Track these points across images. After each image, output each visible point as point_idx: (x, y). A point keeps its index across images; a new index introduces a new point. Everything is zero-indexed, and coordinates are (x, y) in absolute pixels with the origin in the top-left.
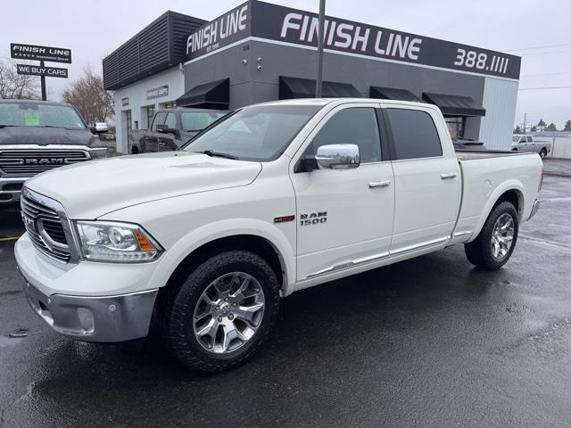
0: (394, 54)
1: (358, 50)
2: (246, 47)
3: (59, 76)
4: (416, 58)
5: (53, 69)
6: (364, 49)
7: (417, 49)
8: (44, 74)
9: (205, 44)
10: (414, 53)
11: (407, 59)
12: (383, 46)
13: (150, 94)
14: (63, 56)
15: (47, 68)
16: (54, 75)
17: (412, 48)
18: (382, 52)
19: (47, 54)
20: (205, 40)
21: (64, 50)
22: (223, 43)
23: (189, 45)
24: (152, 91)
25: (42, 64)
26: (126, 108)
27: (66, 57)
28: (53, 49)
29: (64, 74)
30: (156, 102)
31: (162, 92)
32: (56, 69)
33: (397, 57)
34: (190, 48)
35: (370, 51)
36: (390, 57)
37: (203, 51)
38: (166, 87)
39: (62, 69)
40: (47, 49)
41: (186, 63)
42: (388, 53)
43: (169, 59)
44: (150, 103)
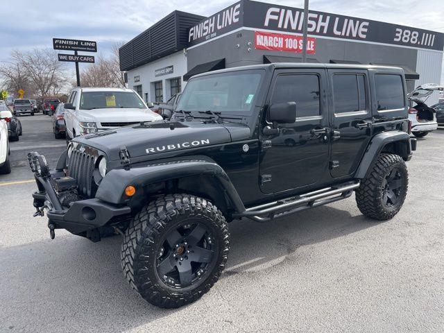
0: (348, 35)
1: (321, 33)
2: (239, 35)
3: (89, 62)
4: (364, 36)
5: (84, 56)
6: (325, 32)
7: (366, 30)
8: (78, 60)
9: (204, 34)
10: (363, 33)
11: (358, 38)
12: (340, 29)
13: (159, 72)
14: (91, 47)
15: (80, 56)
16: (85, 61)
17: (362, 29)
18: (339, 33)
19: (79, 45)
20: (204, 31)
21: (92, 42)
22: (219, 32)
23: (191, 35)
24: (158, 70)
25: (76, 53)
26: (138, 84)
27: (93, 47)
28: (84, 42)
29: (92, 60)
30: (163, 78)
31: (168, 70)
32: (86, 57)
33: (351, 37)
34: (192, 37)
35: (330, 33)
36: (345, 37)
37: (203, 39)
38: (172, 66)
39: (90, 57)
40: (79, 42)
41: (188, 49)
42: (343, 34)
43: (176, 46)
44: (158, 79)
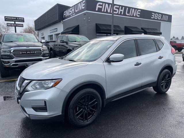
0: (132, 15)
1: (121, 14)
2: (85, 14)
3: (21, 26)
4: (139, 16)
5: (18, 24)
8: (16, 26)
11: (136, 17)
12: (128, 13)
13: (52, 31)
14: (22, 20)
15: (17, 24)
16: (19, 26)
17: (138, 13)
18: (128, 15)
20: (70, 13)
21: (22, 18)
22: (76, 13)
23: (64, 14)
24: (51, 30)
26: (43, 36)
28: (18, 18)
29: (22, 26)
30: (53, 34)
31: (55, 30)
32: (20, 24)
34: (65, 15)
35: (124, 14)
37: (70, 16)
38: (57, 29)
39: (21, 24)
40: (16, 18)
41: (63, 21)
42: (130, 15)
43: (58, 19)
44: (51, 34)
